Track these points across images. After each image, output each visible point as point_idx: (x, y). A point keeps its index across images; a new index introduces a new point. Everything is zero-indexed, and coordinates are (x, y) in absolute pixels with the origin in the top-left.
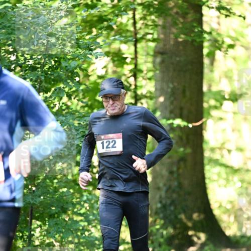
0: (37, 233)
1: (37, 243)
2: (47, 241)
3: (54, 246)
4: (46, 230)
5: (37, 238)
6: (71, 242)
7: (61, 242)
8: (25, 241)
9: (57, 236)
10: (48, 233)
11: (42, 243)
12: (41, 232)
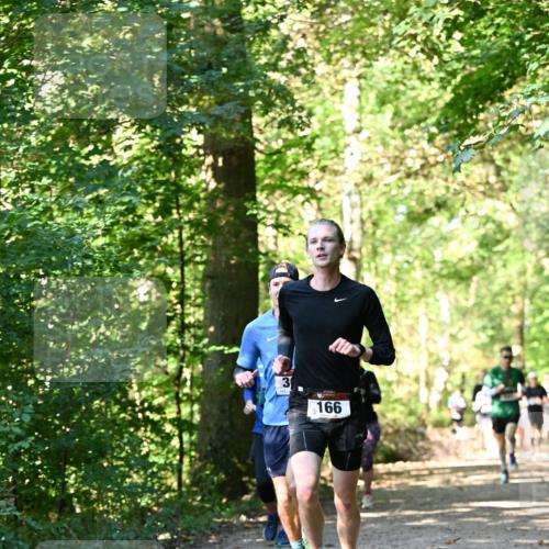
0: (71, 480)
1: (72, 491)
2: (84, 489)
3: (91, 494)
4: (82, 477)
5: (72, 485)
6: (110, 490)
7: (98, 489)
8: (57, 488)
9: (94, 484)
10: (84, 480)
11: (77, 491)
12: (76, 479)
